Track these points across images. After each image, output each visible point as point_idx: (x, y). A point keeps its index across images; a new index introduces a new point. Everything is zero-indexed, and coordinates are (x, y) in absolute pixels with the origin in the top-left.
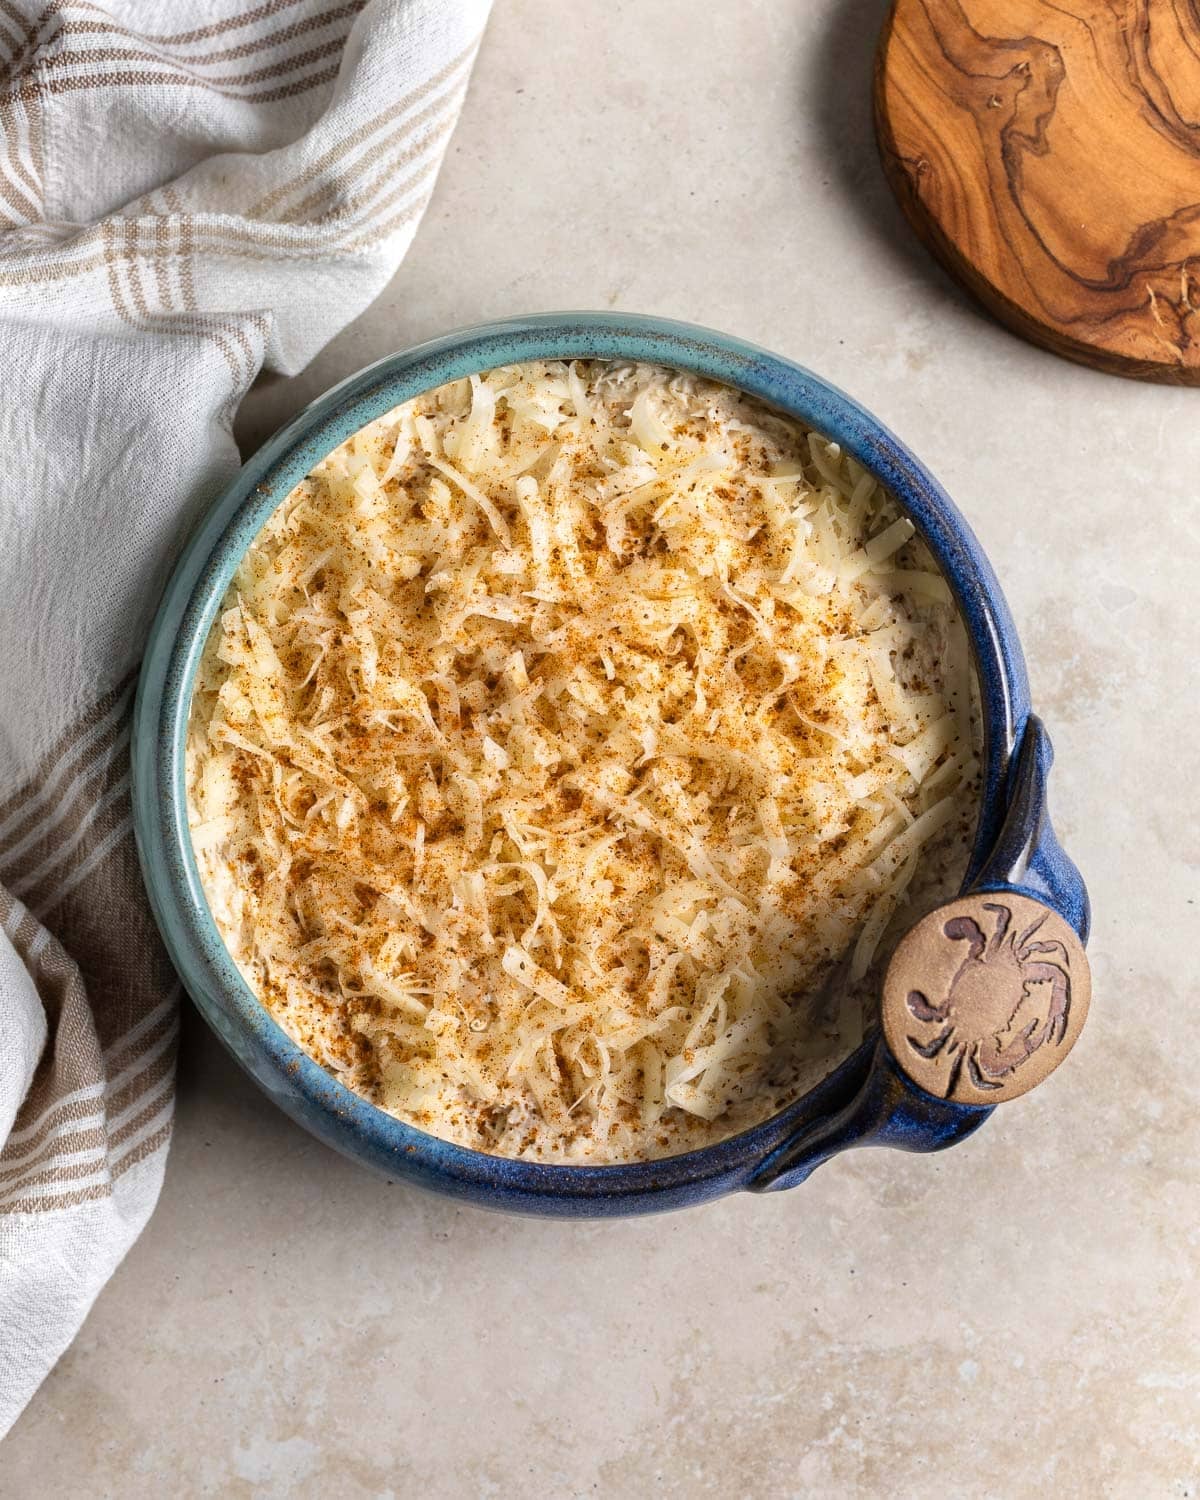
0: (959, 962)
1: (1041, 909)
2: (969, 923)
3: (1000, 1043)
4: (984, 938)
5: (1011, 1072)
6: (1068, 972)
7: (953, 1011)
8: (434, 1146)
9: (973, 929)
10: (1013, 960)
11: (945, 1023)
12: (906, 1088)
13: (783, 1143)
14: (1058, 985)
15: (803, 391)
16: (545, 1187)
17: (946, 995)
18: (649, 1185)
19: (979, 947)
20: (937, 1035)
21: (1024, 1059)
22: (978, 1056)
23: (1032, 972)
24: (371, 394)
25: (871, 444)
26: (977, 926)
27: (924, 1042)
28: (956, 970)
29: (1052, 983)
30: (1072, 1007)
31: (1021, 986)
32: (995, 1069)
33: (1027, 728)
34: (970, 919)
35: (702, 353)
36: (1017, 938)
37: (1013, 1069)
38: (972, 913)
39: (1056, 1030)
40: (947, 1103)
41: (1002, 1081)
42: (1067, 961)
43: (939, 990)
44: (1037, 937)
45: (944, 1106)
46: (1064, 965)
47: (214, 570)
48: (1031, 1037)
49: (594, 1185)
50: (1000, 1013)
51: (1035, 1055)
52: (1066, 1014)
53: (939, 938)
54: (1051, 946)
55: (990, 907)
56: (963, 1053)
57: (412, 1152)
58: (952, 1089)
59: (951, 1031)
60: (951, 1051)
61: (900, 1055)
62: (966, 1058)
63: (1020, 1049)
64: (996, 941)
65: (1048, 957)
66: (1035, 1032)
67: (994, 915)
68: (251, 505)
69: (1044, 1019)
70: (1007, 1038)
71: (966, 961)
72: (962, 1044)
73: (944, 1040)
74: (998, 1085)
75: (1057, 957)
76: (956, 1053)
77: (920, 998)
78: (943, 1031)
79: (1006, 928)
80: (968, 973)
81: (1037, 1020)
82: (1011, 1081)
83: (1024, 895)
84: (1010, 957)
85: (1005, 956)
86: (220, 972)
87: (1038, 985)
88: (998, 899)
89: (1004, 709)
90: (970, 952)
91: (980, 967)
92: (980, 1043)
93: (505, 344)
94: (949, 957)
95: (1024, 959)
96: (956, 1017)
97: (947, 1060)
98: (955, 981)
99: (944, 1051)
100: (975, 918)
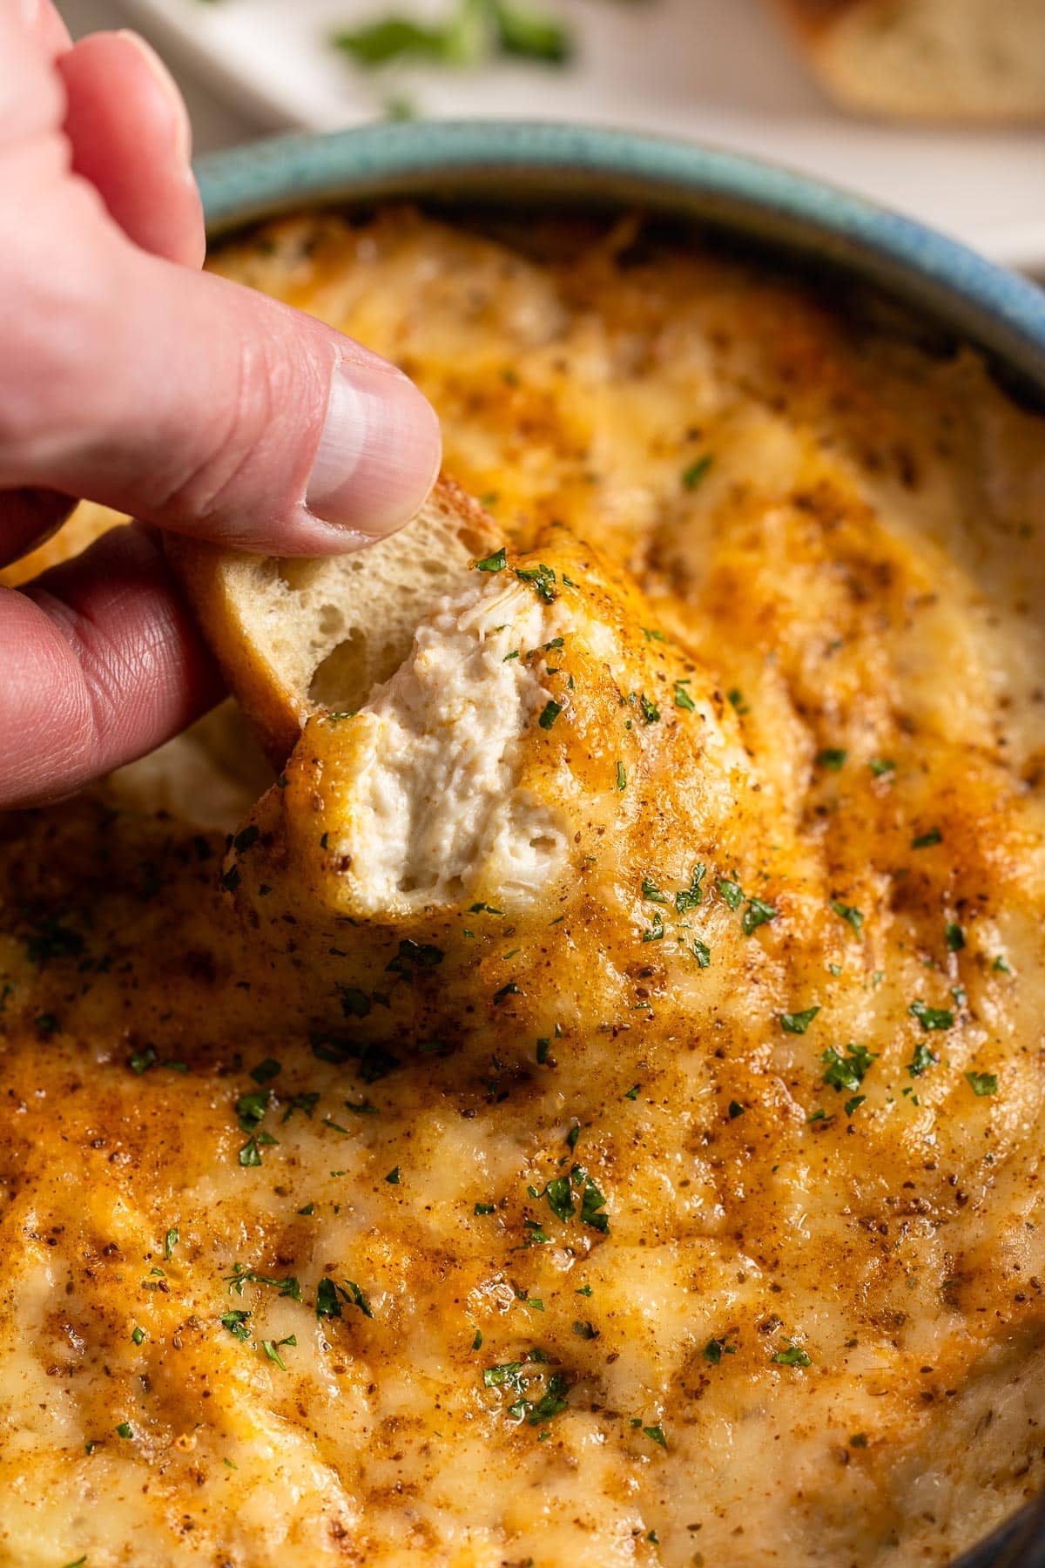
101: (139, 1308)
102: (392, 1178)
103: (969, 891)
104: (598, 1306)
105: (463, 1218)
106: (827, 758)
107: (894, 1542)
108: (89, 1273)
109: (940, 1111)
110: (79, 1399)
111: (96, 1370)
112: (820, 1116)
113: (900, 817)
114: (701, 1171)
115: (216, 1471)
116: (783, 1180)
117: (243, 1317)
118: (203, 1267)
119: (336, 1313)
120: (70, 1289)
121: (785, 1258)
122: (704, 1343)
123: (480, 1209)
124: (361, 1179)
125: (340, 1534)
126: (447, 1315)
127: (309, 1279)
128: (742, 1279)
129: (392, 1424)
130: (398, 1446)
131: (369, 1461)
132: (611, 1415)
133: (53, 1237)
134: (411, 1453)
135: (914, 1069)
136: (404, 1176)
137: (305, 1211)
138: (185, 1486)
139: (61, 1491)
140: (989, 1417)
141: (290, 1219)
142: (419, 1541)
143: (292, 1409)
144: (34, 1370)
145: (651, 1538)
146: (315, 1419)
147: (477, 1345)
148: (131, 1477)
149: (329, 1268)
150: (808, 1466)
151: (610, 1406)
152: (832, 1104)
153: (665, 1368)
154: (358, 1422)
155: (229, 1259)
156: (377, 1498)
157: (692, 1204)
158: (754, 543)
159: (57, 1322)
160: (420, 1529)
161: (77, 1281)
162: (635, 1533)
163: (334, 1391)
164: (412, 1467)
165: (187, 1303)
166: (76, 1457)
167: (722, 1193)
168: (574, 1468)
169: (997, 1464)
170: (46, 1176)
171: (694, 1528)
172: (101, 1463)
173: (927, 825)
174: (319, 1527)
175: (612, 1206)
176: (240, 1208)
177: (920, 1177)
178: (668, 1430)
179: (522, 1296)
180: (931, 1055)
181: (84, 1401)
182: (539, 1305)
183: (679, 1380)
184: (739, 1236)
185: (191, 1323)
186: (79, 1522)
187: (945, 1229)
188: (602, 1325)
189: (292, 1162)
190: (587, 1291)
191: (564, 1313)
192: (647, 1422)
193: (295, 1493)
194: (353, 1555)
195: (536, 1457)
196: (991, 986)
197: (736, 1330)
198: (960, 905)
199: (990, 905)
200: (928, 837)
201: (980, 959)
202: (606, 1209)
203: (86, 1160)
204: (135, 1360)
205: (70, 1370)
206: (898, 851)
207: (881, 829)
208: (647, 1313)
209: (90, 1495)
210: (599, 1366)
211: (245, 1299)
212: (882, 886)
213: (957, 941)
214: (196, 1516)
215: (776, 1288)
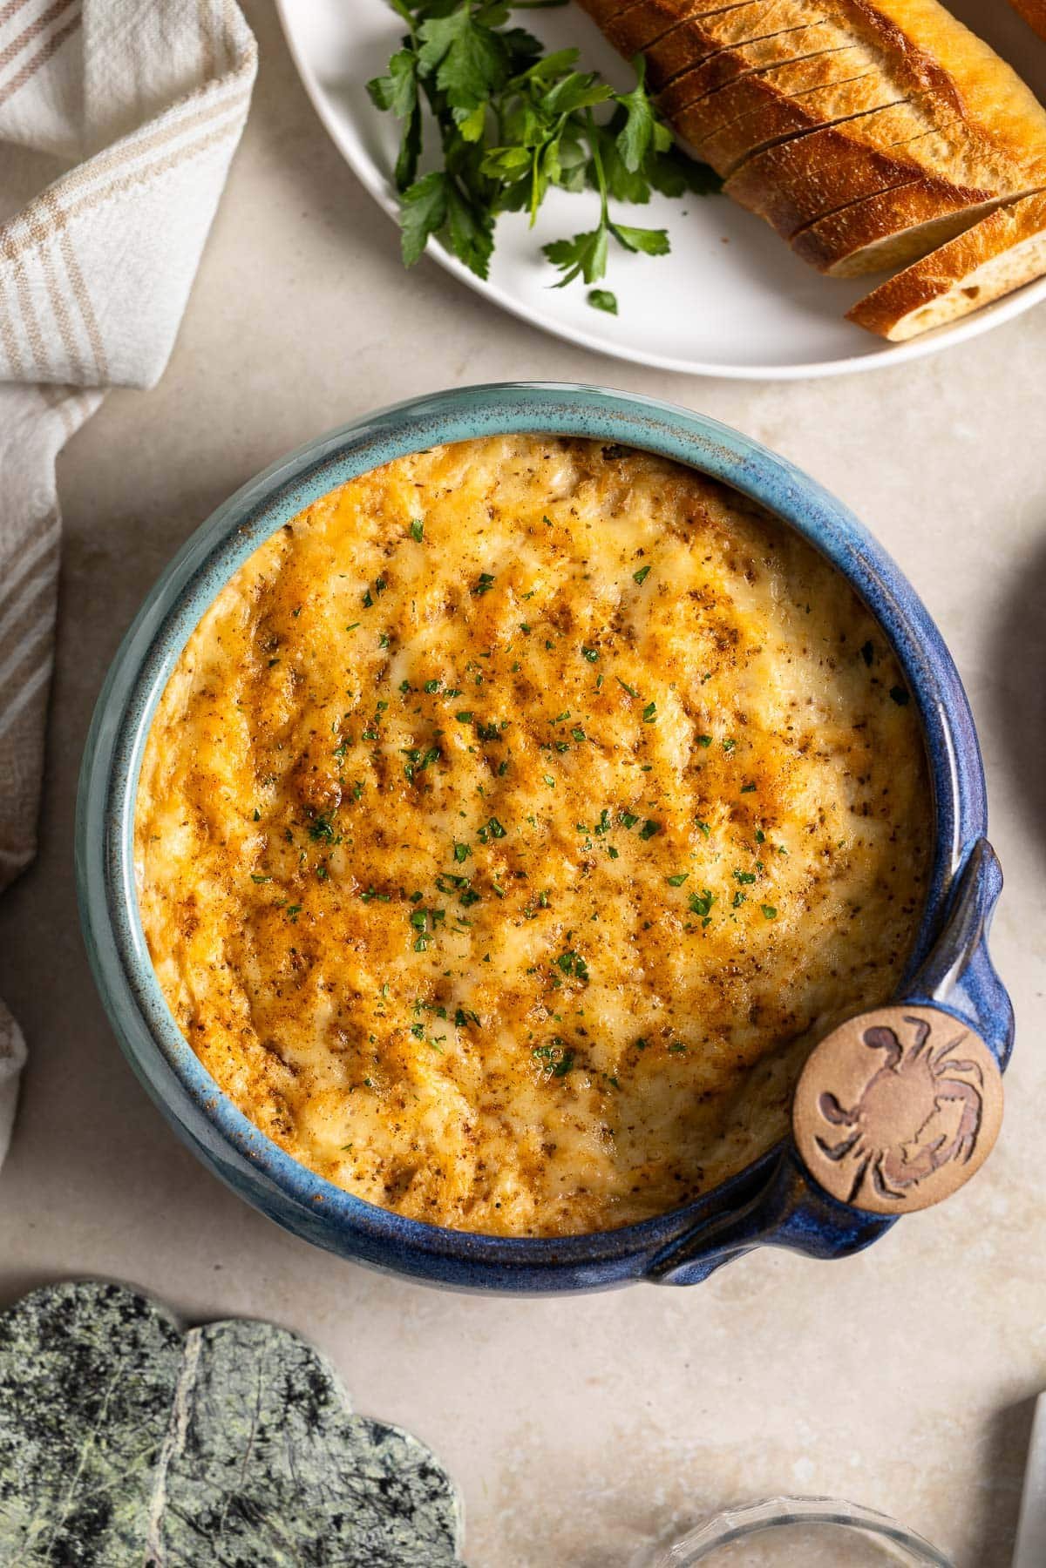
0: (873, 1070)
1: (961, 1028)
2: (888, 1034)
3: (905, 1154)
4: (901, 1049)
5: (914, 1185)
6: (981, 1093)
7: (863, 1117)
8: (341, 1198)
9: (891, 1038)
10: (928, 1074)
11: (854, 1127)
12: (811, 1189)
13: (686, 1233)
14: (970, 1105)
15: (789, 493)
16: (446, 1250)
17: (857, 1101)
18: (549, 1259)
19: (895, 1058)
20: (845, 1138)
21: (928, 1174)
22: (883, 1164)
23: (945, 1088)
24: (362, 449)
25: (850, 554)
26: (895, 1037)
27: (832, 1144)
28: (870, 1077)
29: (965, 1101)
30: (982, 1130)
31: (931, 1099)
32: (899, 1180)
33: (973, 851)
34: (889, 1029)
35: (694, 445)
36: (934, 1054)
37: (917, 1182)
38: (892, 1024)
39: (963, 1149)
40: (847, 1208)
41: (904, 1192)
42: (981, 1082)
43: (851, 1094)
44: (953, 1055)
45: (846, 1211)
46: (978, 1086)
47: (187, 606)
48: (938, 1152)
49: (495, 1253)
50: (910, 1124)
51: (941, 1170)
52: (975, 1135)
53: (857, 1043)
54: (967, 1065)
55: (911, 1020)
56: (868, 1159)
57: (320, 1201)
58: (854, 1194)
59: (859, 1136)
60: (857, 1155)
61: (806, 1154)
62: (871, 1165)
63: (925, 1163)
64: (913, 1054)
65: (963, 1076)
66: (942, 1148)
67: (914, 1028)
68: (231, 545)
69: (952, 1137)
70: (913, 1150)
71: (881, 1070)
72: (868, 1151)
73: (851, 1145)
74: (900, 1196)
75: (972, 1077)
76: (862, 1159)
77: (831, 1101)
78: (852, 1135)
79: (924, 1042)
80: (882, 1081)
81: (945, 1137)
82: (914, 1193)
83: (947, 1013)
84: (924, 1071)
85: (920, 1071)
86: (150, 1004)
87: (949, 1102)
88: (919, 1013)
89: (953, 831)
90: (887, 1062)
91: (894, 1078)
92: (886, 1152)
93: (500, 414)
94: (864, 1063)
95: (938, 1074)
96: (866, 1124)
97: (852, 1164)
98: (869, 1088)
99: (850, 1156)
100: (895, 1029)
101: (372, 1025)
102: (487, 959)
103: (767, 814)
104: (587, 1021)
105: (521, 975)
106: (701, 739)
107: (722, 1136)
108: (348, 1008)
109: (748, 924)
110: (346, 1064)
111: (352, 1052)
112: (689, 926)
113: (736, 774)
114: (632, 954)
115: (409, 1101)
116: (672, 960)
117: (421, 1026)
118: (402, 1001)
119: (464, 1024)
120: (340, 1014)
121: (674, 996)
122: (636, 1038)
123: (530, 972)
124: (473, 959)
125: (468, 1130)
126: (516, 1026)
127: (450, 1009)
128: (654, 1007)
129: (491, 1077)
130: (495, 1087)
131: (481, 1093)
132: (593, 1071)
133: (330, 988)
134: (500, 1090)
135: (736, 905)
136: (492, 957)
137: (447, 974)
138: (397, 1108)
139: (339, 1112)
140: (770, 1074)
141: (440, 977)
142: (504, 1132)
143: (445, 1069)
144: (325, 1052)
145: (611, 1132)
146: (456, 1073)
147: (530, 1037)
148: (371, 1103)
149: (460, 1003)
150: (682, 1101)
151: (592, 1067)
152: (696, 919)
153: (617, 1052)
154: (477, 1075)
155: (413, 996)
156: (486, 1110)
157: (626, 968)
158: (668, 620)
159: (334, 1028)
160: (506, 1126)
161: (342, 1010)
162: (604, 1130)
163: (465, 1061)
164: (501, 1096)
165: (395, 1022)
166: (346, 1094)
167: (643, 963)
168: (576, 1100)
169: (772, 1097)
170: (327, 958)
171: (631, 1128)
172: (357, 1097)
173: (749, 778)
174: (458, 1127)
175: (591, 970)
176: (415, 971)
177: (739, 957)
178: (620, 1080)
179: (551, 1013)
180: (743, 896)
181: (349, 1065)
182: (558, 1018)
183: (624, 1055)
184: (652, 985)
185: (397, 1031)
186: (348, 1126)
187: (752, 983)
188: (589, 1030)
189: (440, 948)
190: (581, 1013)
191: (571, 1023)
192: (610, 1076)
193: (446, 1111)
194: (474, 1140)
195: (557, 1095)
196: (777, 861)
197: (652, 1035)
198: (763, 821)
199: (777, 822)
200: (750, 787)
201: (772, 847)
202: (588, 971)
203: (345, 950)
204: (373, 1049)
205: (341, 1052)
206: (734, 793)
207: (727, 780)
208: (609, 1024)
209: (352, 1113)
210: (586, 1048)
211: (421, 1019)
212: (724, 810)
213: (761, 838)
214: (401, 1124)
215: (671, 1012)
